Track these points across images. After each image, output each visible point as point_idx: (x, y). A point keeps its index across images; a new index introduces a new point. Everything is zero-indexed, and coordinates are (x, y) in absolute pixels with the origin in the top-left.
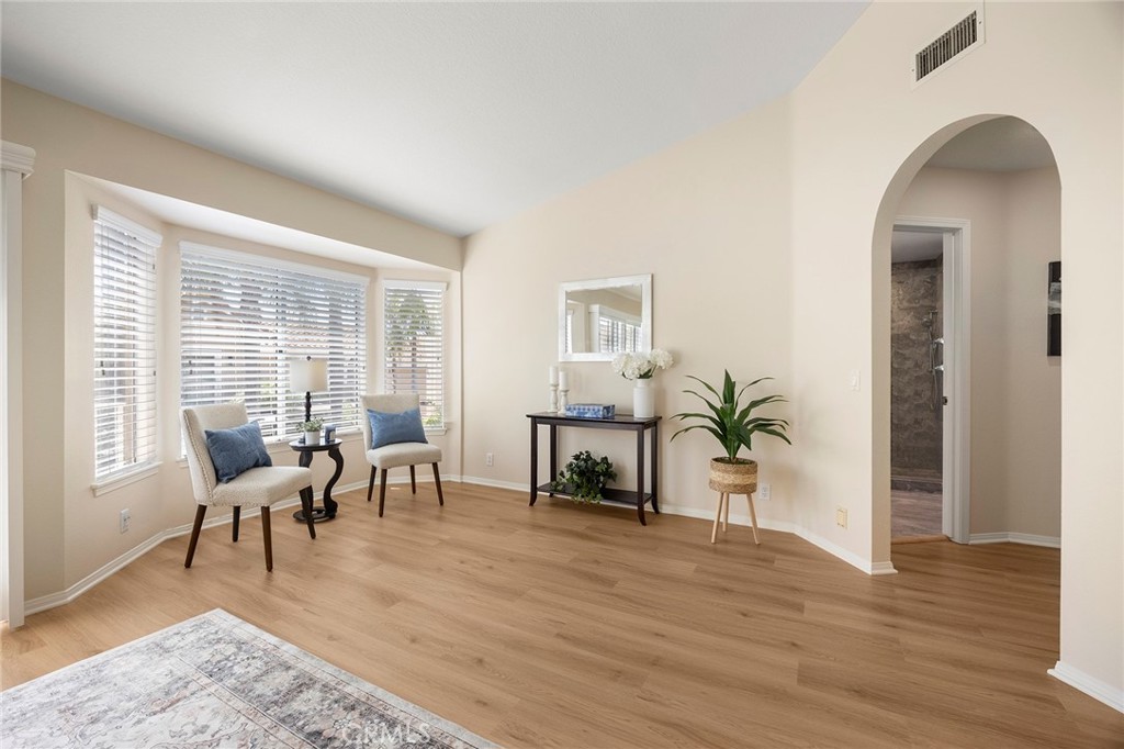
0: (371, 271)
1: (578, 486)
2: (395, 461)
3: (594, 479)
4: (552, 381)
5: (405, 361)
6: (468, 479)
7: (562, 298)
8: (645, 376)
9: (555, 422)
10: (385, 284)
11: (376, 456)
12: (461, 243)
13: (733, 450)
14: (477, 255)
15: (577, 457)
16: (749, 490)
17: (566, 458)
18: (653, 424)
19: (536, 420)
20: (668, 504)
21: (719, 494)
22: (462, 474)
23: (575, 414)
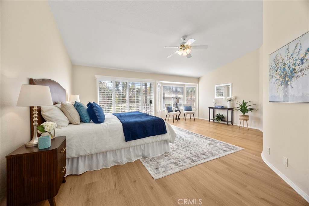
0: (184, 85)
1: (217, 119)
2: (188, 113)
3: (220, 118)
4: (213, 102)
5: (189, 98)
6: (199, 118)
7: (216, 87)
8: (230, 101)
9: (214, 109)
10: (186, 87)
11: (185, 112)
12: (199, 79)
13: (244, 114)
14: (201, 81)
15: (217, 115)
16: (247, 120)
17: (216, 114)
18: (232, 109)
19: (210, 108)
20: (235, 123)
21: (240, 120)
22: (198, 117)
23: (216, 107)
